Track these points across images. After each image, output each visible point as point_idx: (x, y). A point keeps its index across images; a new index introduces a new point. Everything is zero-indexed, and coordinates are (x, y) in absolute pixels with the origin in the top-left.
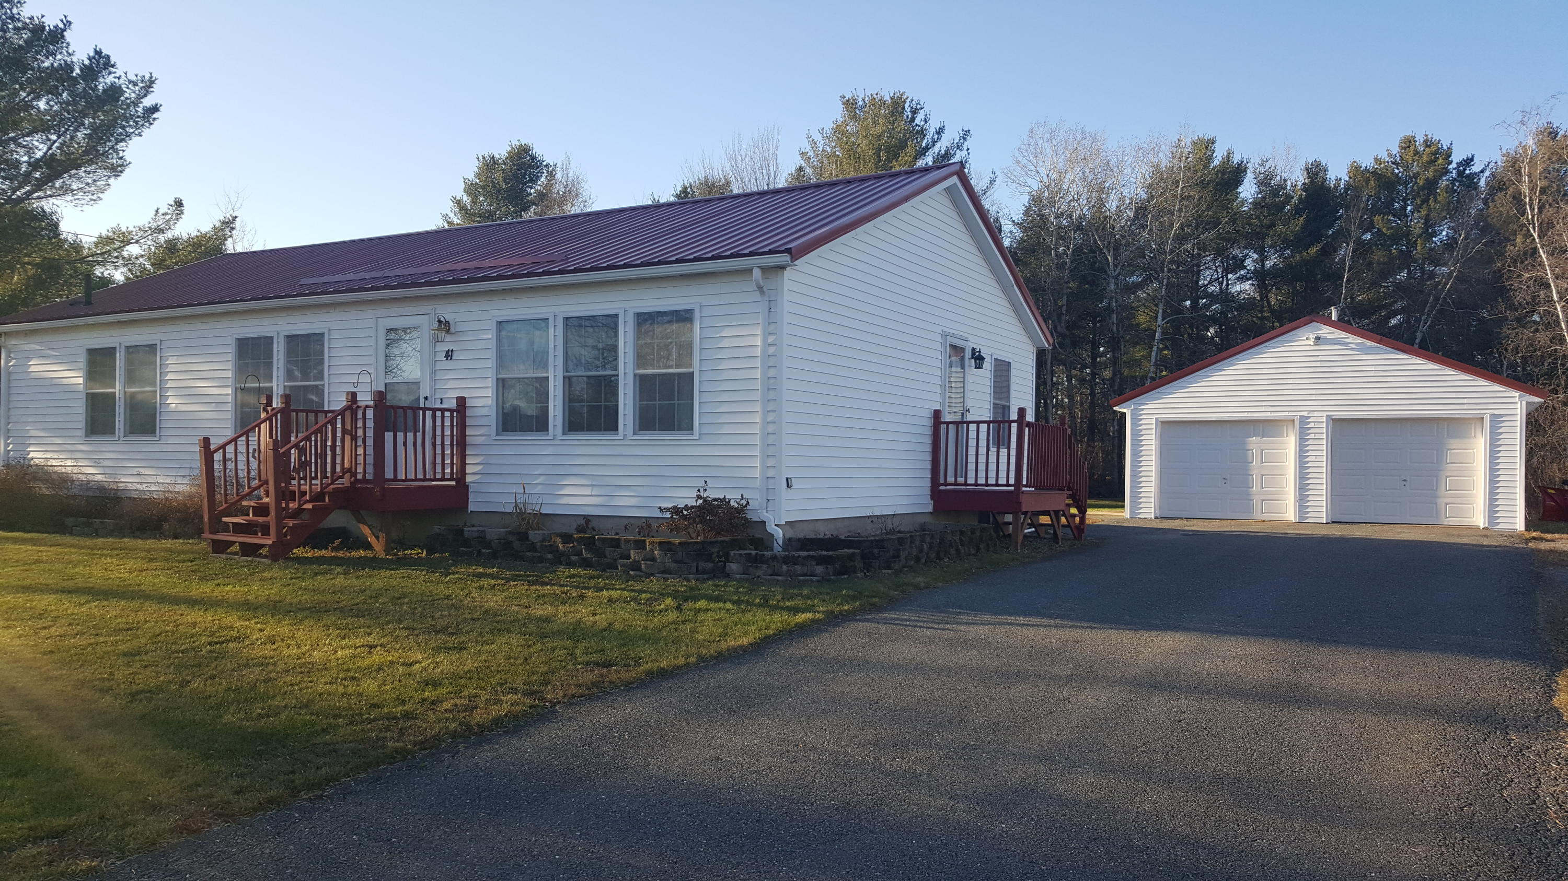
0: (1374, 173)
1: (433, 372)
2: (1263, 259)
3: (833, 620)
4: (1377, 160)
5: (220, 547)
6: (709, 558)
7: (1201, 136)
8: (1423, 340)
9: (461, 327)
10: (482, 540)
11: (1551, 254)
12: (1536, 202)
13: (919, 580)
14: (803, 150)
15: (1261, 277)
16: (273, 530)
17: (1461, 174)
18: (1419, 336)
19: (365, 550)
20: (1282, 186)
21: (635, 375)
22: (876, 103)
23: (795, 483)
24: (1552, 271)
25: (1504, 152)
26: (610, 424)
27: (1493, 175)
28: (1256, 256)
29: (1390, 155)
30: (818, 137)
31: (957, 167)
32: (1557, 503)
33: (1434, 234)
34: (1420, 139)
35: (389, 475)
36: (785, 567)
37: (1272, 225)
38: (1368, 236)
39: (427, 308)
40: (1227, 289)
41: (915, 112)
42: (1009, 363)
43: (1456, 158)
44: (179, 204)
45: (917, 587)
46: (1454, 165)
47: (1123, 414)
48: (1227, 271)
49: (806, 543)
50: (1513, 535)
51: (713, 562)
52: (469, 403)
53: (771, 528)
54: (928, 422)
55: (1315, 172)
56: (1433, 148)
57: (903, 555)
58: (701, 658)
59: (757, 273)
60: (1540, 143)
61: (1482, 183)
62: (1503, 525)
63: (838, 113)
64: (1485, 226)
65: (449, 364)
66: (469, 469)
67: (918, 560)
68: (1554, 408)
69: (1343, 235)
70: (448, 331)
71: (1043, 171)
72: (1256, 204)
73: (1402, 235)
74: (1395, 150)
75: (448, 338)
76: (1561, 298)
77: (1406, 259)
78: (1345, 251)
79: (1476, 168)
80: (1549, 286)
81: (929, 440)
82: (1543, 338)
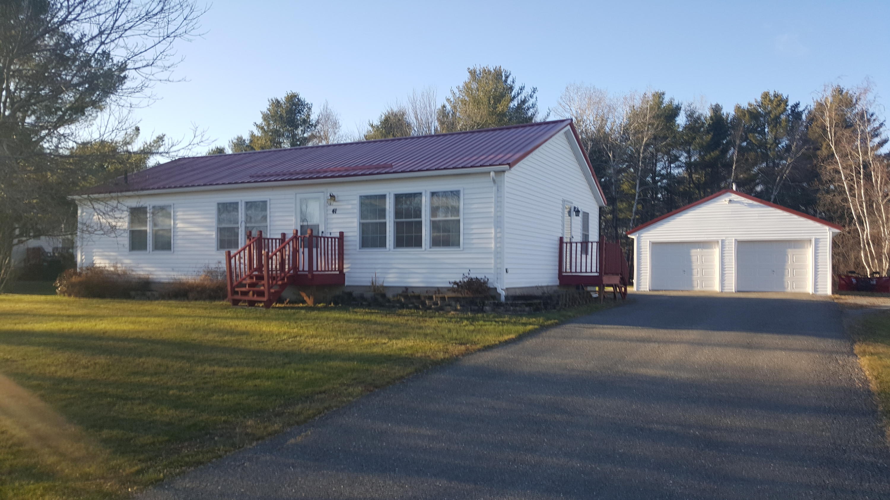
0: (748, 110)
1: (326, 219)
2: (690, 157)
3: (543, 328)
4: (750, 105)
5: (236, 303)
6: (476, 305)
7: (657, 91)
8: (775, 199)
9: (340, 198)
10: (362, 297)
11: (840, 157)
12: (833, 131)
13: (570, 314)
14: (448, 97)
15: (689, 166)
16: (266, 294)
17: (793, 111)
18: (773, 197)
19: (303, 303)
20: (699, 118)
21: (430, 221)
22: (486, 72)
23: (509, 271)
24: (842, 165)
25: (815, 100)
26: (418, 243)
27: (810, 112)
28: (685, 155)
29: (756, 102)
30: (456, 91)
31: (569, 121)
32: (845, 282)
33: (780, 143)
34: (772, 93)
35: (315, 269)
36: (512, 308)
37: (694, 138)
38: (745, 144)
39: (323, 189)
40: (670, 172)
41: (507, 77)
42: (588, 214)
43: (791, 103)
44: (137, 129)
45: (570, 316)
46: (789, 107)
47: (633, 239)
48: (670, 163)
49: (516, 298)
50: (826, 296)
51: (478, 306)
52: (345, 234)
53: (499, 291)
54: (558, 243)
55: (717, 109)
56: (779, 98)
57: (560, 303)
58: (500, 342)
59: (492, 174)
60: (834, 96)
61: (804, 117)
62: (821, 292)
63: (466, 77)
64: (805, 140)
65: (334, 216)
66: (345, 266)
67: (565, 305)
68: (844, 235)
69: (730, 144)
70: (334, 200)
71: (573, 109)
72: (685, 128)
73: (763, 145)
74: (759, 99)
75: (335, 203)
76: (846, 179)
77: (765, 157)
78: (733, 153)
79: (800, 109)
80: (840, 173)
81: (557, 251)
82: (838, 200)
